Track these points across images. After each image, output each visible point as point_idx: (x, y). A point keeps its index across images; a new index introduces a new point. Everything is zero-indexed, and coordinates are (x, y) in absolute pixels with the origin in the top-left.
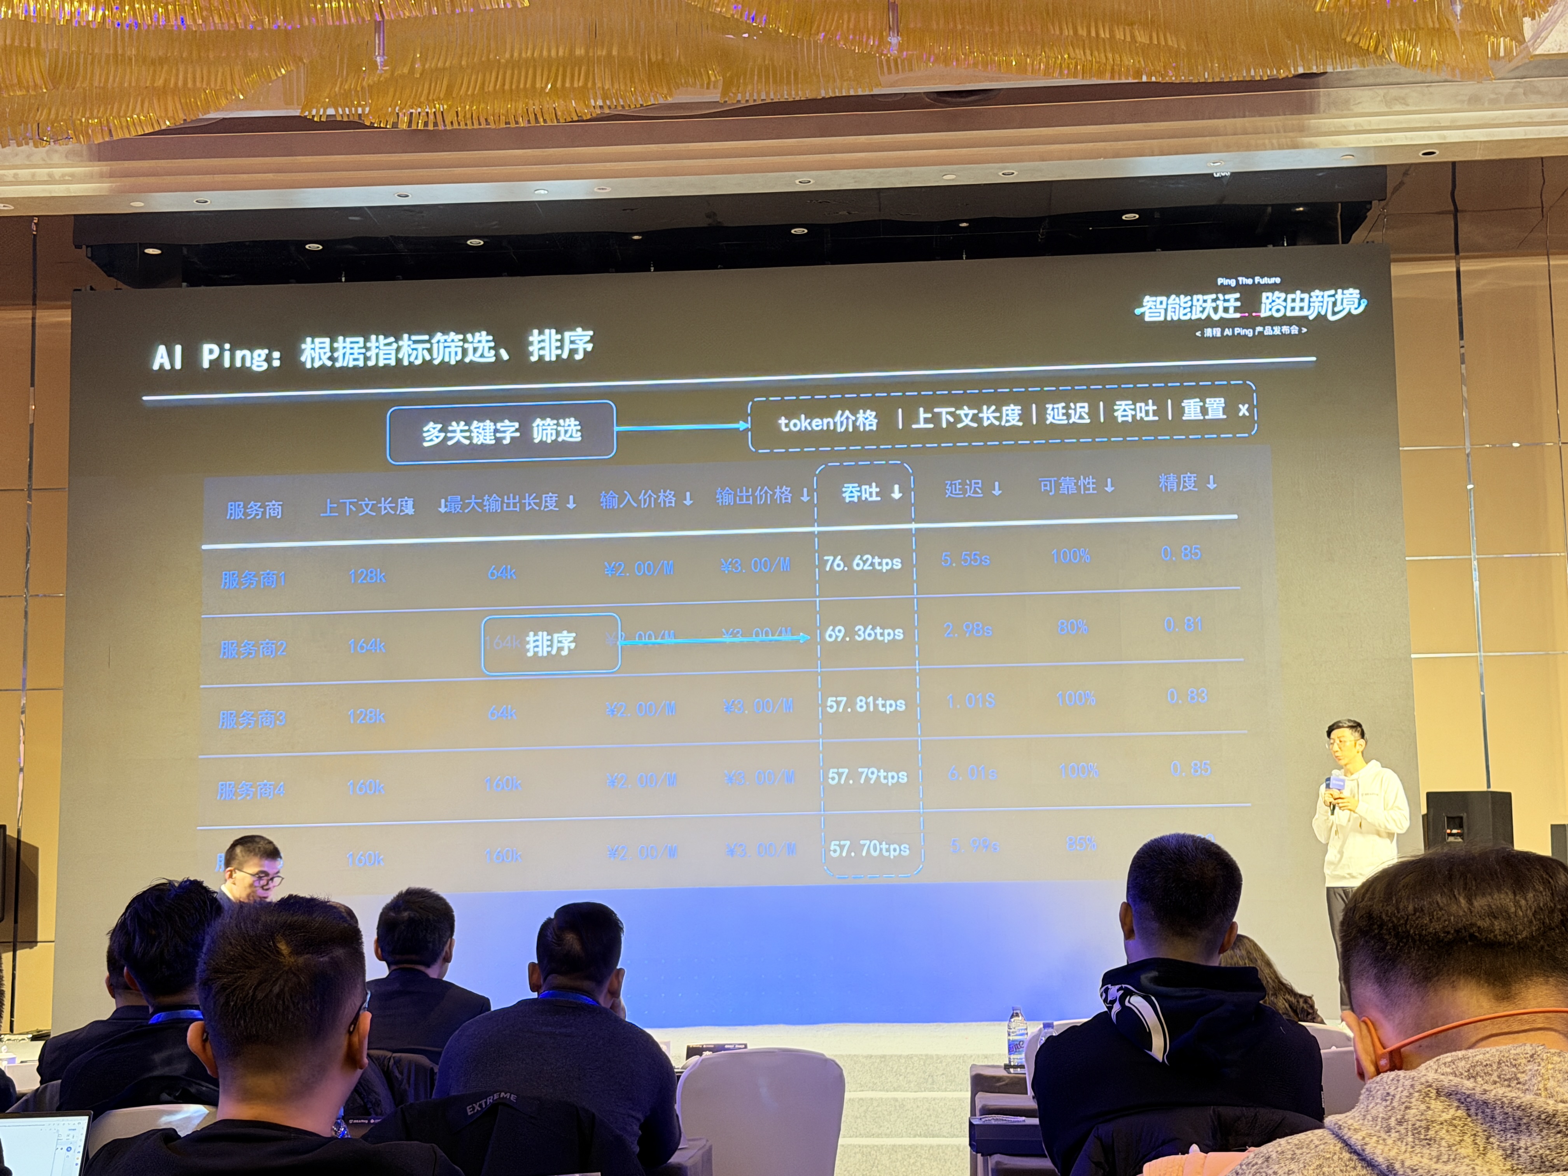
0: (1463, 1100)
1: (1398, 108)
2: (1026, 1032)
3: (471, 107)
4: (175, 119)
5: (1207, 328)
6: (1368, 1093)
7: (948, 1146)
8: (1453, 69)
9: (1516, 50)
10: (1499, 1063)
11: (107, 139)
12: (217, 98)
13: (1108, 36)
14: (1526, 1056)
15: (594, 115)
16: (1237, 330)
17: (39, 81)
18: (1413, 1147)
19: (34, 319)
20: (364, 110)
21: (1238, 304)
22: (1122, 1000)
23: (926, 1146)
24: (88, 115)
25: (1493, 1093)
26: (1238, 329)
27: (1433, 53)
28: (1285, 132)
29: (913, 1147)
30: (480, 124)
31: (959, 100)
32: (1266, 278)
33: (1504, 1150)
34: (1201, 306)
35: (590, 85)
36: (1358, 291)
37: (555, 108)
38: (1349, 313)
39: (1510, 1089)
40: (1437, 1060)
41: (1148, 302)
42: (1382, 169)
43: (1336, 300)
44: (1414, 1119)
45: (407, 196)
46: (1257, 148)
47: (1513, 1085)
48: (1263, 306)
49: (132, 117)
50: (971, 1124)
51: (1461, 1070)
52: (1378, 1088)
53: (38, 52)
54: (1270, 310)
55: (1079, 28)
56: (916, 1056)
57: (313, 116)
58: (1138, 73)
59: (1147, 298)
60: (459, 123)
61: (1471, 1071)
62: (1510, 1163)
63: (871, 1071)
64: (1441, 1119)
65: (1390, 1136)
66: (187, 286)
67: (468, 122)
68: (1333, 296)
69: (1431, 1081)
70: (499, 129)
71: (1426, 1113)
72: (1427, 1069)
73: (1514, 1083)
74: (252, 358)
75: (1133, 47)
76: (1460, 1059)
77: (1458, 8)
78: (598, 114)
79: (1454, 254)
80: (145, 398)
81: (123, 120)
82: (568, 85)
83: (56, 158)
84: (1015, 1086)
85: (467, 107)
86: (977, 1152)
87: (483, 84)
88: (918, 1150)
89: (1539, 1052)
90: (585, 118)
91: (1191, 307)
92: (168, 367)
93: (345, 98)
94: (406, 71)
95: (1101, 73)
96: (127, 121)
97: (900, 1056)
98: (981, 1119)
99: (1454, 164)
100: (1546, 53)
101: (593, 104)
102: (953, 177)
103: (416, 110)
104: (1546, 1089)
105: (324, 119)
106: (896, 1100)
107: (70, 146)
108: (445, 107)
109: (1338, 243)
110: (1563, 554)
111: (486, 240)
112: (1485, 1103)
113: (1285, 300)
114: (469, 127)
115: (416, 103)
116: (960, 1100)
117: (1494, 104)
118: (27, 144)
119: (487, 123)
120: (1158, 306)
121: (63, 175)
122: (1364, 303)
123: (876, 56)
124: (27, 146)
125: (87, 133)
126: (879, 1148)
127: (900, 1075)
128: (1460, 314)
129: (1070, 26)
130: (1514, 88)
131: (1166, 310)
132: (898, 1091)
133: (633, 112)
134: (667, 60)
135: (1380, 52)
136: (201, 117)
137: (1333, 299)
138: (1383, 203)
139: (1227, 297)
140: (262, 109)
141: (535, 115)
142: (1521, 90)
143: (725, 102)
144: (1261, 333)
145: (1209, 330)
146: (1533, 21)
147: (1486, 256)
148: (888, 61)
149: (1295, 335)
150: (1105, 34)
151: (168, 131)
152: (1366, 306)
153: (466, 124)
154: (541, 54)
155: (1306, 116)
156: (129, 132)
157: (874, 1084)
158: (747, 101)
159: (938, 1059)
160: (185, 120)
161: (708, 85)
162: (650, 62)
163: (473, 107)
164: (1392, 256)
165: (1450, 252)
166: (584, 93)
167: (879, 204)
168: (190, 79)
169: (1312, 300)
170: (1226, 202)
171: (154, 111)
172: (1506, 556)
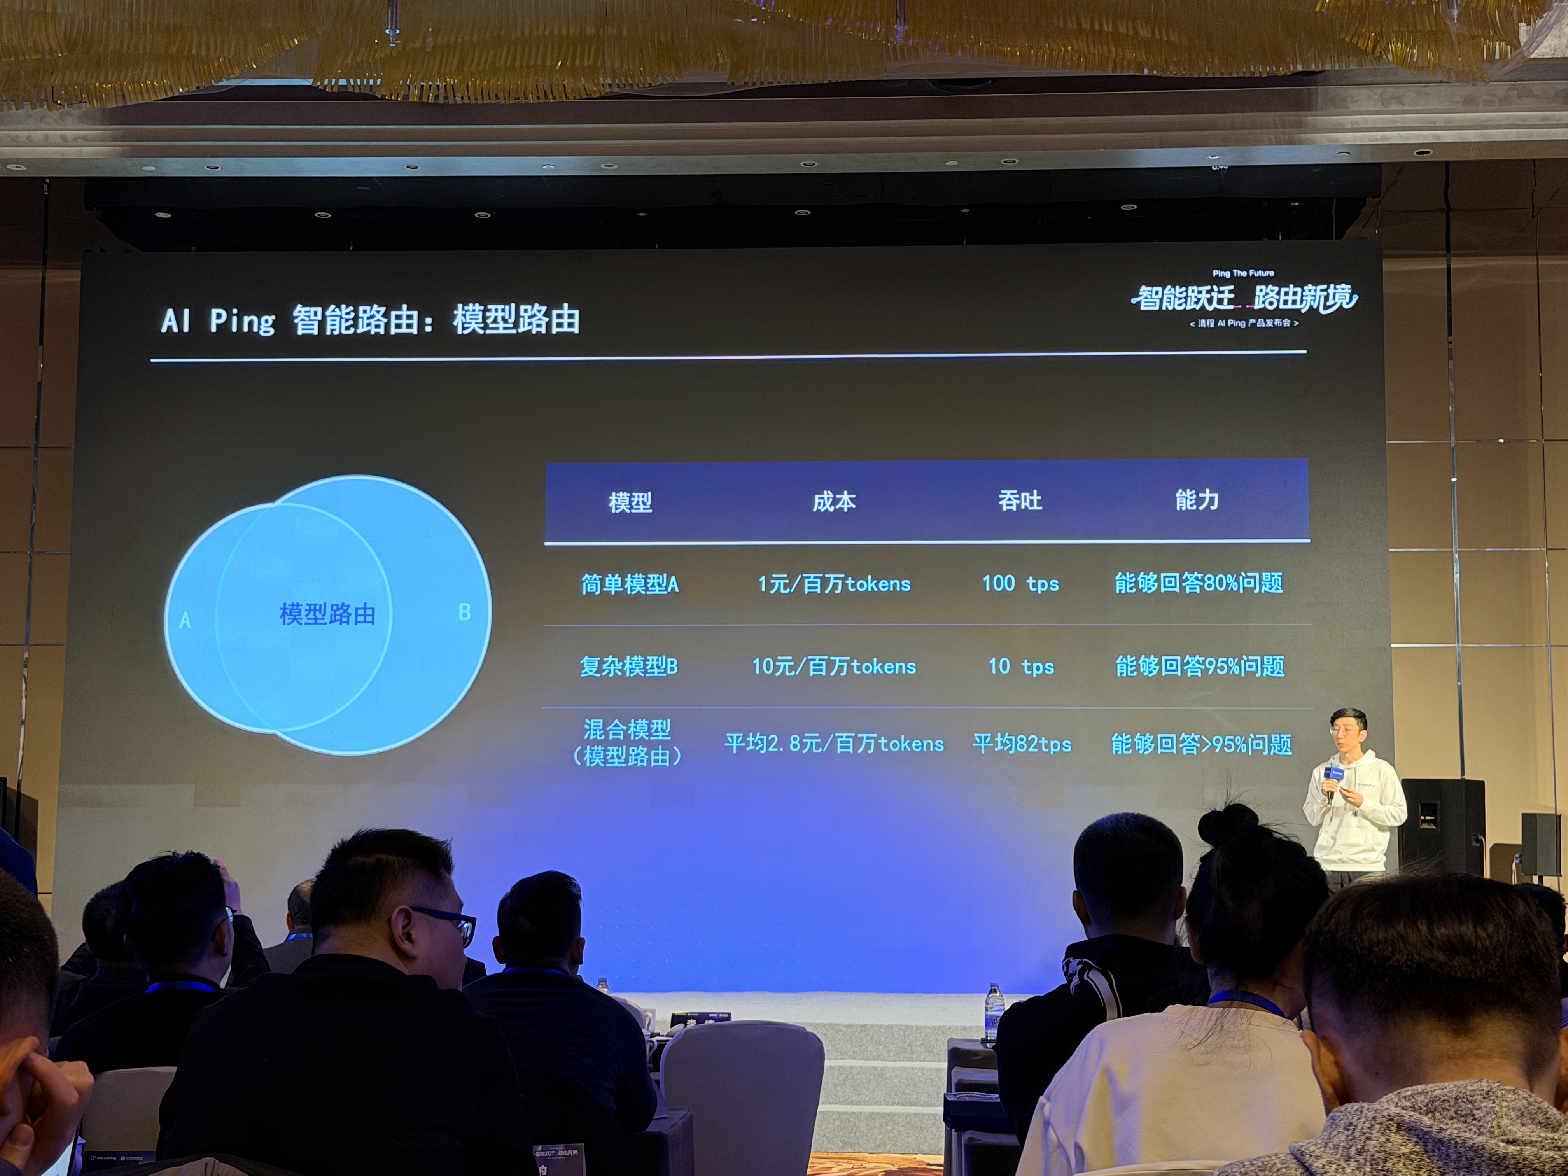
1: (1394, 107)
3: (482, 82)
4: (189, 88)
5: (1201, 319)
7: (925, 1114)
8: (1448, 72)
9: (1511, 53)
10: (1456, 1099)
11: (120, 105)
12: (231, 67)
13: (1111, 29)
14: (1482, 1092)
15: (603, 94)
16: (1231, 322)
17: (55, 46)
19: (44, 278)
20: (375, 81)
21: (1232, 296)
23: (903, 1114)
24: (102, 79)
26: (1232, 320)
27: (1430, 55)
28: (1283, 128)
29: (892, 1115)
30: (490, 99)
31: (963, 87)
32: (1260, 271)
34: (1196, 297)
35: (599, 63)
36: (1349, 286)
37: (564, 86)
38: (1341, 306)
40: (1399, 1093)
41: (1144, 291)
42: (1377, 167)
43: (1328, 294)
45: (415, 167)
46: (1255, 143)
48: (1257, 298)
49: (145, 83)
50: (946, 1099)
51: (1420, 1105)
52: (1342, 1117)
53: (54, 16)
54: (1264, 302)
55: (1083, 21)
56: (897, 1026)
57: (325, 87)
58: (1140, 67)
59: (1143, 288)
60: (469, 98)
61: (1430, 1106)
63: (852, 1040)
64: (1399, 1152)
65: (1349, 1164)
66: (196, 251)
67: (478, 97)
68: (1326, 290)
70: (508, 105)
71: (1385, 1145)
72: (1388, 1101)
73: (1470, 1119)
74: (259, 324)
75: (1136, 41)
76: (1420, 1093)
77: (1455, 12)
78: (606, 93)
79: (1445, 252)
80: (153, 360)
81: (137, 85)
82: (577, 63)
83: (69, 121)
85: (478, 82)
86: (952, 1126)
87: (494, 60)
88: (896, 1118)
89: (1495, 1089)
90: (594, 96)
91: (1186, 298)
92: (176, 330)
93: (357, 70)
94: (418, 45)
95: (1103, 66)
96: (141, 86)
97: (881, 1026)
98: (955, 1095)
99: (1447, 163)
100: (1540, 57)
101: (602, 82)
102: (955, 163)
103: (427, 83)
104: (1499, 1127)
105: (335, 90)
106: (875, 1068)
107: (83, 109)
108: (456, 81)
109: (1332, 238)
110: (1543, 549)
111: (494, 213)
112: (1440, 1141)
113: (1278, 293)
114: (480, 102)
115: (427, 76)
117: (1489, 106)
118: (41, 106)
119: (497, 98)
120: (1154, 296)
121: (76, 139)
122: (1356, 298)
123: (882, 43)
124: (41, 109)
125: (101, 98)
126: (858, 1115)
127: (880, 1045)
128: (1450, 311)
129: (1074, 20)
130: (1508, 90)
131: (1161, 300)
132: (877, 1060)
133: (642, 92)
134: (676, 41)
135: (1378, 53)
136: (214, 83)
137: (1325, 293)
138: (1377, 200)
139: (1222, 288)
140: (275, 78)
141: (545, 92)
142: (1514, 93)
143: (733, 83)
144: (1254, 325)
145: (1203, 321)
146: (1529, 27)
147: (1476, 255)
148: (895, 49)
149: (1287, 327)
150: (1108, 28)
151: (181, 98)
152: (1357, 301)
153: (476, 99)
154: (552, 32)
155: (1303, 113)
156: (143, 98)
157: (855, 1052)
158: (754, 83)
159: (918, 1029)
160: (198, 87)
161: (717, 67)
162: (659, 41)
163: (483, 82)
164: (1384, 252)
165: (1441, 250)
166: (593, 71)
167: (883, 187)
168: (204, 47)
169: (1304, 294)
170: (1224, 195)
171: (167, 76)
172: (1488, 549)
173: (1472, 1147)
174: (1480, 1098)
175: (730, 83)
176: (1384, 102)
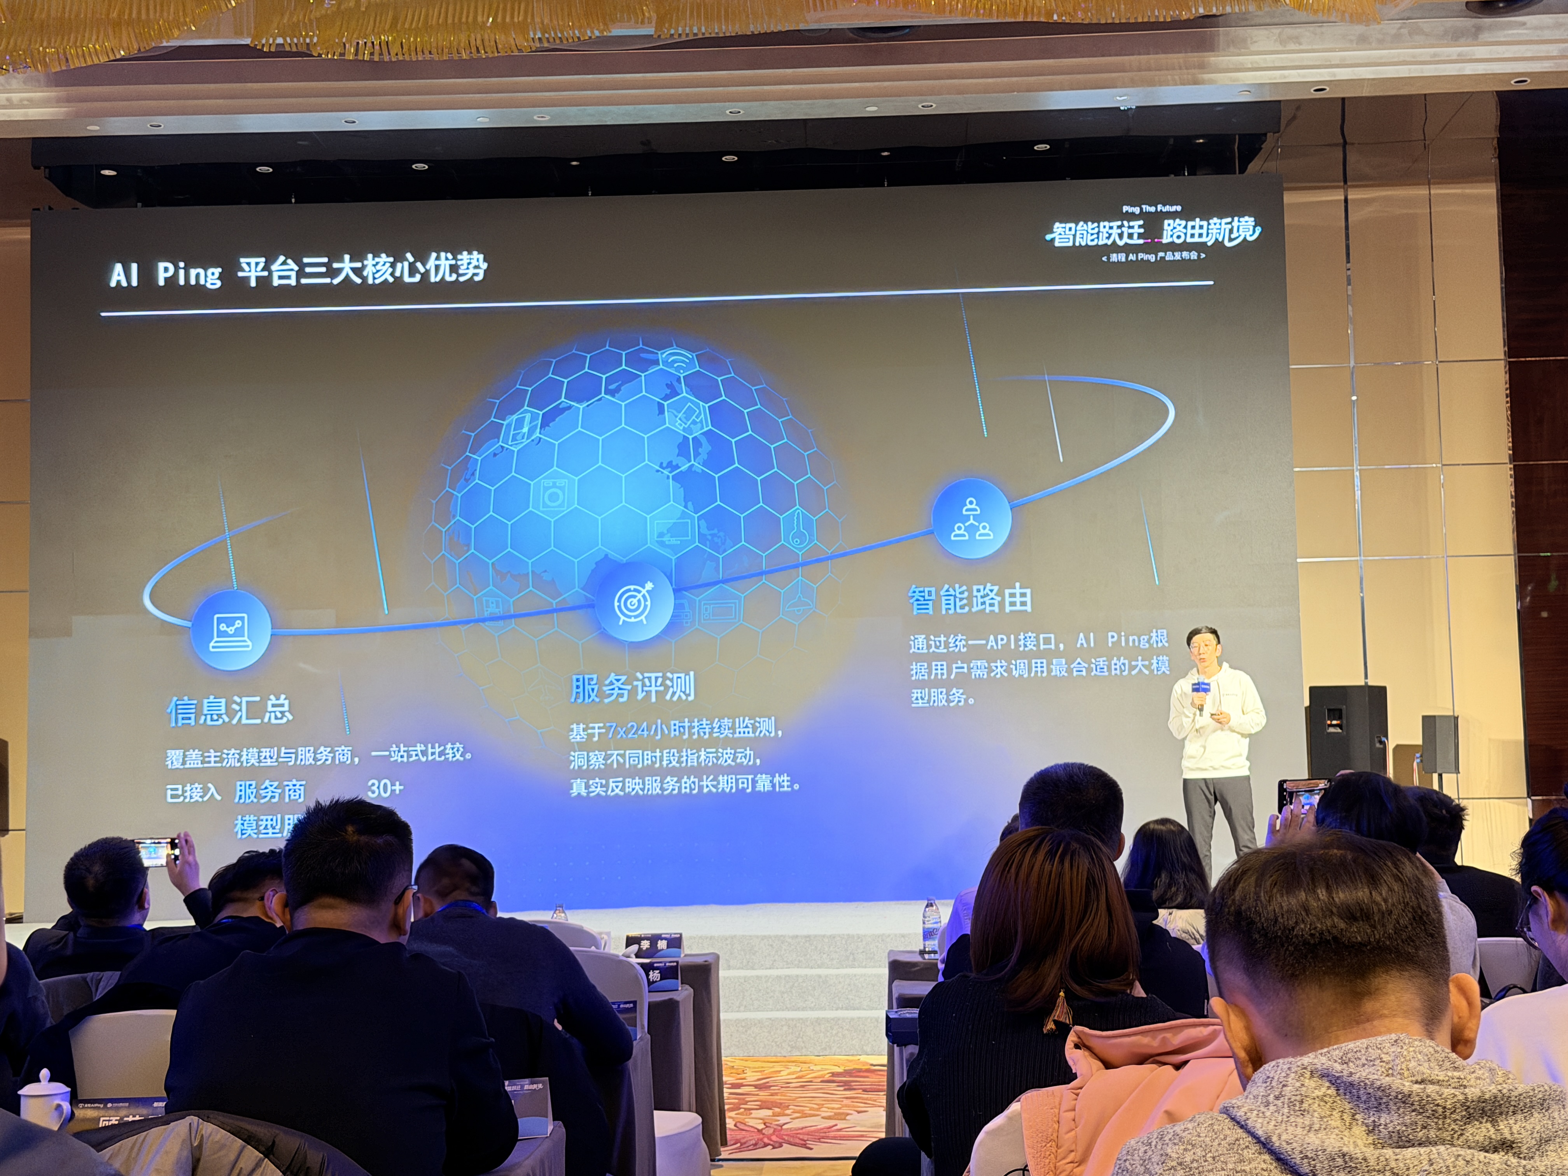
0: (1334, 1082)
1: (1292, 46)
3: (415, 39)
4: (129, 49)
5: (1113, 253)
8: (1342, 13)
11: (64, 68)
12: (171, 30)
15: (534, 48)
16: (1141, 256)
18: (1288, 1117)
20: (311, 39)
21: (1142, 231)
24: (45, 44)
26: (1142, 254)
28: (1187, 69)
29: (837, 1020)
30: (424, 55)
31: (880, 36)
32: (1168, 206)
33: (1367, 1126)
34: (1107, 232)
35: (529, 19)
36: (1253, 219)
37: (495, 41)
38: (1245, 239)
41: (1058, 228)
42: (1276, 104)
43: (1233, 227)
45: (354, 122)
46: (1161, 84)
48: (1165, 232)
49: (88, 47)
50: (888, 1016)
54: (1172, 236)
56: (839, 936)
57: (263, 45)
58: (1050, 14)
59: (1057, 225)
60: (404, 55)
62: (1372, 1138)
66: (142, 207)
67: (412, 54)
68: (1230, 223)
70: (442, 60)
74: (206, 276)
78: (537, 47)
79: (1342, 184)
80: (103, 314)
81: (79, 49)
82: (508, 20)
83: (14, 85)
84: (927, 972)
85: (412, 39)
86: (893, 1043)
87: (427, 15)
90: (524, 50)
91: (1098, 233)
92: (124, 284)
93: (293, 29)
94: (352, 5)
95: (1015, 14)
96: (83, 50)
97: (824, 936)
98: (896, 1012)
99: (1343, 99)
101: (532, 36)
102: (875, 109)
103: (362, 40)
105: (273, 49)
106: (820, 976)
107: (28, 74)
108: (390, 38)
109: (1235, 173)
110: (1438, 465)
111: (431, 164)
113: (1185, 227)
114: (413, 58)
115: (362, 33)
117: (1382, 43)
119: (431, 54)
120: (1067, 232)
121: (21, 100)
122: (1259, 230)
125: (45, 62)
127: (824, 953)
128: (1347, 239)
130: (1400, 28)
131: (1074, 236)
132: (821, 968)
133: (570, 45)
137: (1229, 226)
138: (1277, 135)
139: (1132, 224)
140: (214, 38)
141: (477, 48)
142: (1406, 31)
143: (659, 36)
144: (1163, 258)
145: (1115, 255)
147: (1370, 186)
149: (1194, 260)
151: (122, 59)
152: (1261, 233)
153: (411, 56)
155: (1206, 54)
156: (85, 61)
157: (800, 961)
158: (680, 36)
159: (859, 938)
160: (139, 49)
161: (643, 21)
163: (417, 39)
164: (1285, 185)
165: (1338, 181)
166: (523, 28)
167: (806, 133)
168: (143, 12)
169: (1210, 227)
170: (1132, 133)
171: (109, 40)
172: (1387, 467)
175: (656, 36)
176: (1282, 42)
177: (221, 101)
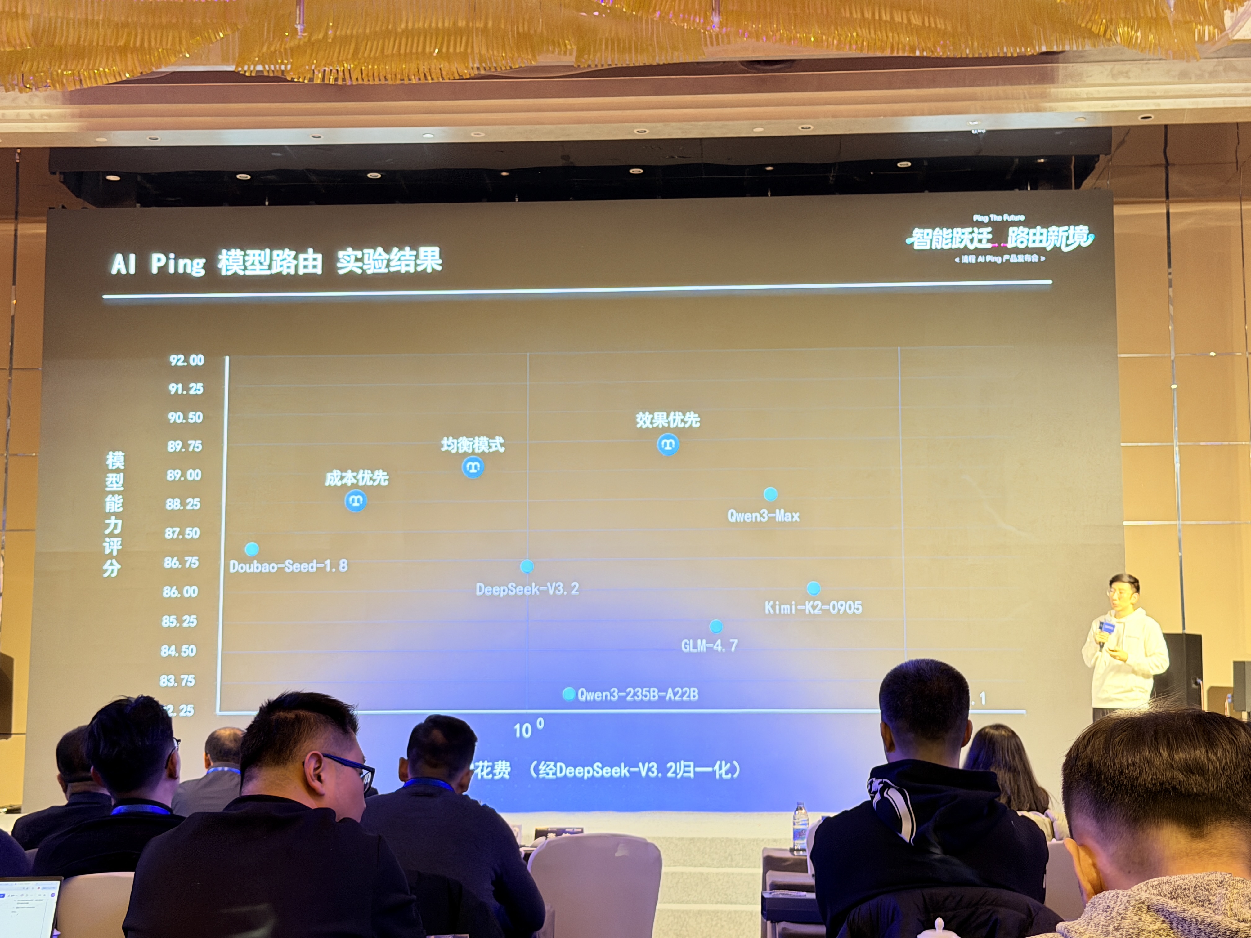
1: (1122, 80)
2: (807, 822)
3: (373, 67)
4: (133, 73)
5: (964, 255)
6: (1092, 905)
7: (743, 911)
8: (1167, 50)
9: (1218, 35)
11: (78, 87)
12: (168, 56)
13: (889, 19)
14: (1217, 882)
15: (473, 75)
16: (989, 258)
17: (25, 41)
19: (16, 230)
20: (286, 66)
21: (990, 236)
22: (882, 791)
23: (725, 911)
24: (63, 67)
25: (1190, 912)
26: (989, 256)
27: (1151, 37)
28: (1031, 98)
29: (716, 912)
30: (380, 80)
31: (767, 68)
32: (1013, 216)
34: (960, 238)
35: (469, 50)
36: (1087, 227)
37: (440, 69)
38: (1079, 246)
39: (1203, 908)
40: (1147, 883)
41: (917, 233)
42: (1108, 130)
43: (1069, 235)
44: (1128, 927)
45: (319, 137)
46: (1008, 110)
47: (1205, 905)
48: (1010, 238)
49: (98, 70)
50: (763, 897)
51: (1165, 892)
53: (24, 16)
54: (1016, 241)
55: (866, 12)
56: (719, 839)
57: (245, 72)
58: (913, 50)
59: (916, 230)
60: (363, 80)
61: (1173, 893)
63: (682, 850)
64: (1149, 929)
66: (141, 207)
67: (370, 79)
68: (1067, 231)
69: (1143, 899)
70: (395, 85)
71: (1137, 923)
74: (192, 266)
75: (909, 28)
78: (475, 75)
79: (1164, 199)
80: (105, 297)
81: (91, 72)
82: (451, 50)
83: (36, 102)
84: (798, 866)
85: (370, 67)
86: (767, 920)
87: (383, 49)
88: (719, 914)
89: (1227, 880)
90: (465, 77)
91: (952, 238)
92: (124, 272)
93: (271, 57)
94: (321, 36)
95: (883, 49)
96: (95, 73)
97: (706, 839)
98: (771, 893)
99: (1166, 126)
100: (1242, 38)
101: (471, 65)
102: (761, 130)
103: (329, 68)
104: (1232, 910)
105: (253, 74)
106: (702, 874)
107: (48, 93)
108: (352, 66)
109: (1071, 188)
110: (1248, 443)
111: (383, 174)
112: (1184, 919)
113: (1028, 234)
114: (371, 83)
115: (328, 62)
116: (752, 875)
117: (1200, 78)
118: (14, 89)
119: (386, 79)
120: (925, 237)
121: (42, 115)
122: (1092, 237)
123: (701, 31)
124: (13, 92)
125: (62, 82)
126: (687, 912)
127: (706, 854)
128: (1169, 247)
129: (858, 11)
130: (1216, 66)
131: (931, 240)
132: (703, 866)
133: (504, 74)
134: (532, 32)
135: (1108, 36)
136: (154, 70)
137: (1066, 234)
138: (1109, 157)
139: (981, 230)
140: (204, 65)
141: (425, 74)
142: (1221, 68)
143: (579, 66)
144: (1008, 261)
145: (966, 257)
146: (1232, 14)
147: (1189, 201)
148: (711, 36)
149: (1035, 262)
150: (886, 17)
151: (127, 82)
152: (1094, 240)
153: (369, 81)
154: (430, 25)
155: (1047, 86)
156: (96, 82)
157: (685, 861)
158: (596, 66)
159: (736, 841)
160: (141, 73)
161: (565, 53)
162: (518, 33)
164: (1115, 200)
165: (1161, 197)
166: (464, 57)
167: (702, 150)
168: (146, 40)
169: (1049, 234)
170: (983, 154)
171: (116, 65)
172: (1202, 444)
173: (1210, 924)
174: (1215, 886)
175: (576, 66)
176: (1113, 76)
177: (209, 118)
